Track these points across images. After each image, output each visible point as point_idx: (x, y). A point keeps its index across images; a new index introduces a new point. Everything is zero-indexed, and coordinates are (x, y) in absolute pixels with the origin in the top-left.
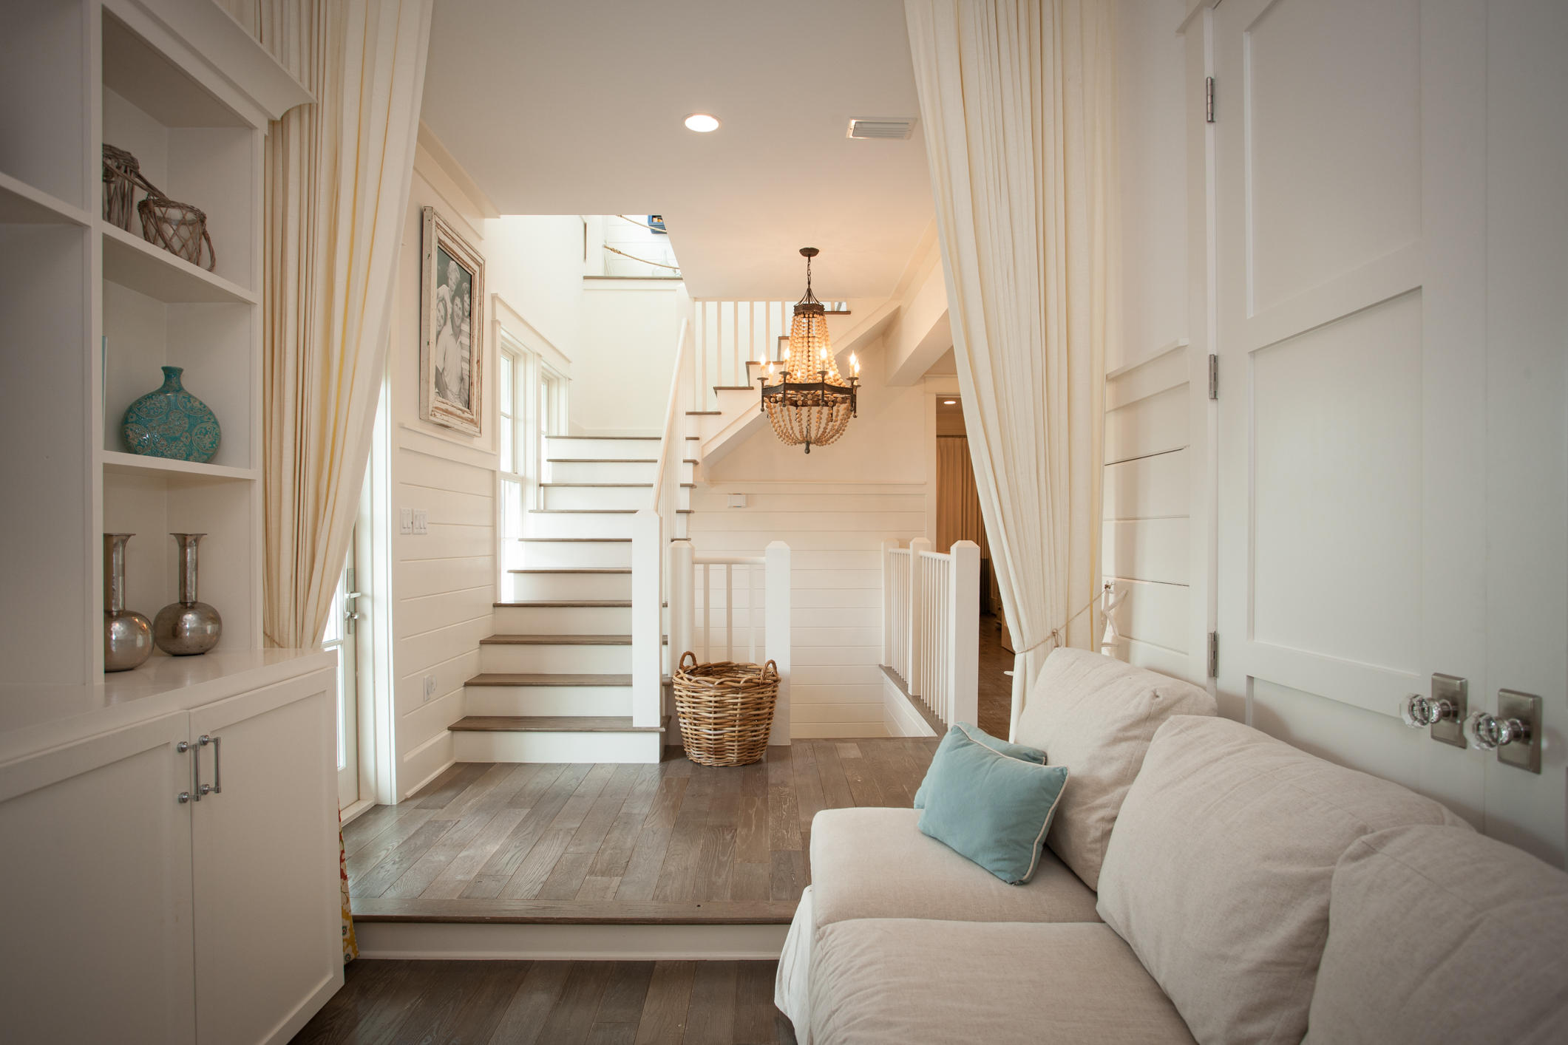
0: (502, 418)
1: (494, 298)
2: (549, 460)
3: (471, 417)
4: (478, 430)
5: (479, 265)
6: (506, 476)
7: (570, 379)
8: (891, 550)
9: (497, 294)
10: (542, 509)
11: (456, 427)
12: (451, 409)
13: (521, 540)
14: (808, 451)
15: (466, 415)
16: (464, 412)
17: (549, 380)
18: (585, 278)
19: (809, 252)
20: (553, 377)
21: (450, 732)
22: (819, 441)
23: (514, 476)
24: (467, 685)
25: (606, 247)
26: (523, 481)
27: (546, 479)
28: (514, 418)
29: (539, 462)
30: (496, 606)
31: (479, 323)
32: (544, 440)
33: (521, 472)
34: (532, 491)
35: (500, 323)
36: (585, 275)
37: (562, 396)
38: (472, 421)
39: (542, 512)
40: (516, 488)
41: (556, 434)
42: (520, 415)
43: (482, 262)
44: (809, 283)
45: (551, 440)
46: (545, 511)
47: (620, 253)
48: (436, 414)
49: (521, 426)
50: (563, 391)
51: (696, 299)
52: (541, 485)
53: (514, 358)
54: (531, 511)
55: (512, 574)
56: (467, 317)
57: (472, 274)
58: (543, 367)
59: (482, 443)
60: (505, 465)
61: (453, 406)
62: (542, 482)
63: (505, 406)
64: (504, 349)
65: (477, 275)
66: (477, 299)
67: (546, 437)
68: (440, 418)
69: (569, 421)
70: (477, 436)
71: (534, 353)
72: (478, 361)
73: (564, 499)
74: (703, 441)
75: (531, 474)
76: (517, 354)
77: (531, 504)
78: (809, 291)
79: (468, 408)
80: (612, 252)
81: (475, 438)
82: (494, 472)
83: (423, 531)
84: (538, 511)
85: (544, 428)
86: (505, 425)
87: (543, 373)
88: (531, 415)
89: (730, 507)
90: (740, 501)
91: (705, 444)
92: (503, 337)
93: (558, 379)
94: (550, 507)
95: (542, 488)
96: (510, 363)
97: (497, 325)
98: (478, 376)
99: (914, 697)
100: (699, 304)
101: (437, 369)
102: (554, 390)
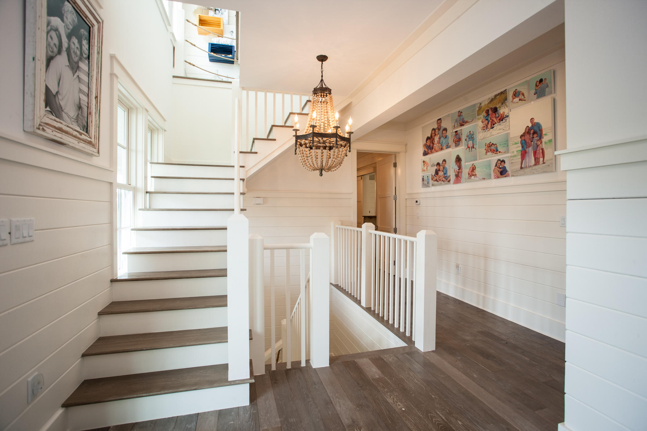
0: (118, 147)
1: (113, 57)
2: (152, 177)
3: (89, 139)
4: (96, 150)
5: (98, 22)
6: (122, 186)
7: (165, 131)
8: (337, 226)
9: (115, 54)
10: (148, 207)
11: (71, 144)
12: (65, 128)
13: (132, 230)
14: (321, 174)
15: (83, 137)
16: (81, 134)
17: (152, 130)
18: (174, 77)
19: (322, 58)
20: (155, 128)
21: (64, 409)
22: (329, 169)
23: (128, 186)
24: (84, 355)
25: (186, 62)
26: (135, 190)
27: (151, 189)
28: (128, 149)
29: (146, 177)
30: (113, 281)
31: (98, 68)
32: (149, 164)
33: (133, 184)
34: (141, 197)
35: (117, 77)
36: (174, 75)
37: (160, 140)
38: (90, 143)
39: (148, 210)
40: (130, 194)
41: (156, 162)
42: (133, 147)
43: (101, 21)
44: (322, 76)
45: (153, 165)
46: (150, 209)
47: (194, 65)
48: (45, 128)
49: (133, 155)
50: (161, 136)
51: (243, 88)
52: (147, 192)
53: (129, 110)
54: (140, 210)
55: (127, 255)
56: (85, 58)
57: (91, 26)
58: (149, 121)
59: (101, 161)
60: (121, 178)
61: (68, 126)
62: (148, 191)
63: (121, 138)
64: (120, 101)
65: (96, 28)
66: (96, 48)
67: (151, 163)
68: (50, 133)
69: (165, 155)
70: (95, 156)
71: (143, 108)
72: (96, 97)
73: (162, 201)
74: (247, 168)
75: (140, 184)
76: (131, 108)
77: (140, 205)
78: (322, 80)
79: (87, 132)
80: (190, 65)
81: (94, 158)
82: (111, 184)
83: (28, 239)
84: (145, 209)
85: (149, 158)
86: (121, 154)
87: (149, 125)
88: (141, 147)
89: (254, 204)
90: (260, 201)
91: (248, 170)
92: (119, 90)
93: (158, 130)
94: (154, 207)
95: (148, 194)
96: (126, 113)
97: (115, 79)
98: (96, 108)
99: (367, 308)
100: (244, 92)
101: (47, 89)
102: (155, 136)
